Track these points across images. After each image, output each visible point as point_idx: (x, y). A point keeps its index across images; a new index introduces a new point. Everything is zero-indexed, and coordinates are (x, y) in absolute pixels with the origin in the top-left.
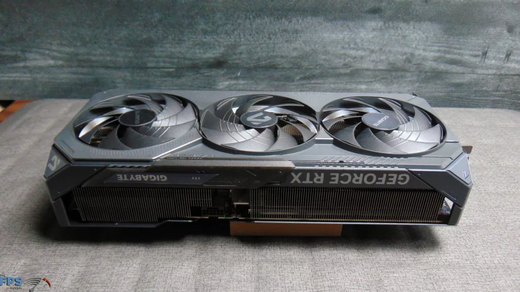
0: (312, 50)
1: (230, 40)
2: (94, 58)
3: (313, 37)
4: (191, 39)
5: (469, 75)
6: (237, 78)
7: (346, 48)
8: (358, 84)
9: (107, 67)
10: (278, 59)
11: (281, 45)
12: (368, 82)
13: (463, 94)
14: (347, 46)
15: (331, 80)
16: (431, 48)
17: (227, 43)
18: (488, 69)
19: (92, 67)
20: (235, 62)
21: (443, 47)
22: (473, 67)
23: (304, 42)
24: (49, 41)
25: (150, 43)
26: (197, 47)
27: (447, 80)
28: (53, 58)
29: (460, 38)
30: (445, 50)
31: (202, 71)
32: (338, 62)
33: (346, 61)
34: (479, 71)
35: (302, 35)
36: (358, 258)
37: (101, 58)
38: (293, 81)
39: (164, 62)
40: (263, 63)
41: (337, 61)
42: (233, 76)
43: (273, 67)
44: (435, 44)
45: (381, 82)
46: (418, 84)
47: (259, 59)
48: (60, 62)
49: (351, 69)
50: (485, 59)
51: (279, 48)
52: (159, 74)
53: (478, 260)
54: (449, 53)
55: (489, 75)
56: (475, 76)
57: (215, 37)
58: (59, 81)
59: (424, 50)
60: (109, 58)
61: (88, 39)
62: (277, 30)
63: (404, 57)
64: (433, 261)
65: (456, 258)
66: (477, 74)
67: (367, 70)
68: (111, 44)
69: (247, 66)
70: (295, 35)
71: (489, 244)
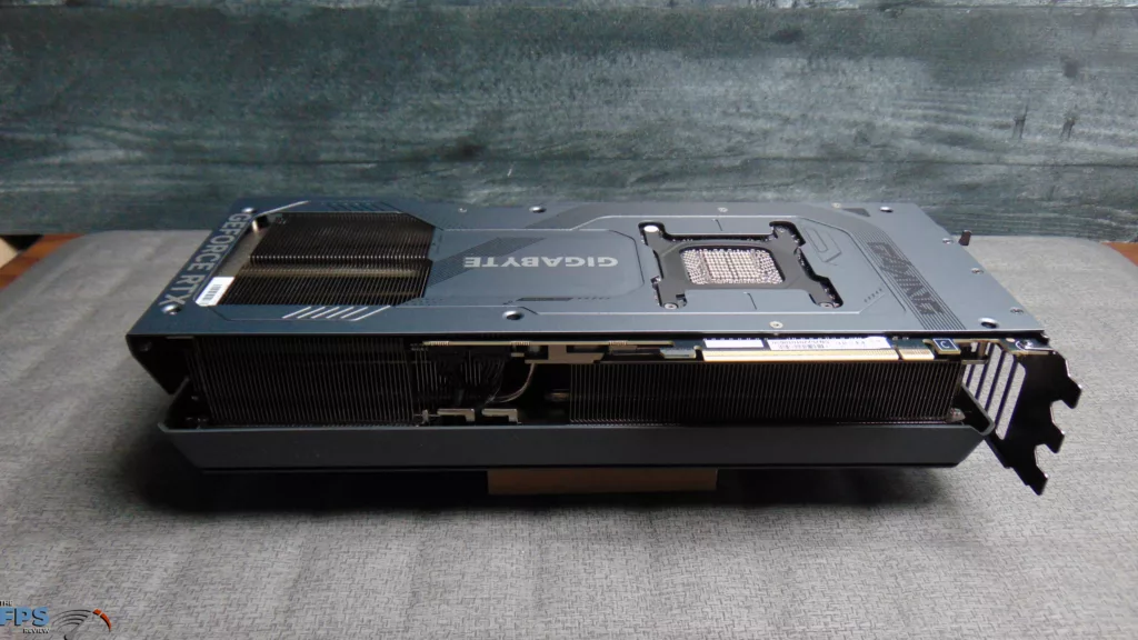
0: (662, 120)
1: (491, 101)
2: (208, 145)
3: (663, 93)
4: (410, 102)
5: (991, 167)
6: (506, 181)
7: (732, 115)
8: (758, 190)
9: (233, 163)
10: (590, 140)
11: (595, 111)
12: (780, 185)
13: (979, 207)
14: (732, 110)
16: (907, 111)
17: (484, 108)
18: (1027, 153)
19: (204, 162)
20: (502, 147)
21: (933, 108)
22: (997, 150)
23: (645, 103)
24: (115, 110)
25: (324, 110)
26: (421, 119)
27: (946, 178)
28: (125, 145)
29: (968, 91)
30: (937, 117)
31: (433, 167)
32: (715, 144)
33: (734, 141)
34: (1010, 158)
35: (639, 89)
36: (746, 530)
37: (224, 144)
38: (623, 186)
39: (354, 150)
40: (560, 148)
41: (714, 142)
42: (500, 177)
43: (581, 156)
44: (914, 103)
45: (806, 184)
46: (883, 188)
47: (551, 140)
48: (138, 154)
49: (744, 157)
50: (1022, 131)
51: (593, 116)
52: (343, 175)
53: (990, 530)
54: (945, 120)
55: (1033, 165)
56: (1002, 169)
57: (457, 95)
58: (133, 193)
59: (893, 115)
60: (238, 144)
61: (194, 105)
62: (587, 80)
63: (854, 131)
64: (898, 534)
65: (945, 527)
66: (1007, 164)
67: (778, 159)
68: (242, 115)
69: (527, 155)
70: (624, 88)
71: (1015, 498)
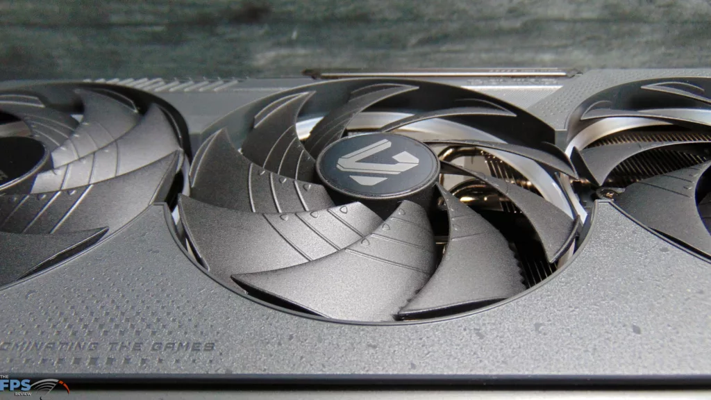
15: (483, 44)
